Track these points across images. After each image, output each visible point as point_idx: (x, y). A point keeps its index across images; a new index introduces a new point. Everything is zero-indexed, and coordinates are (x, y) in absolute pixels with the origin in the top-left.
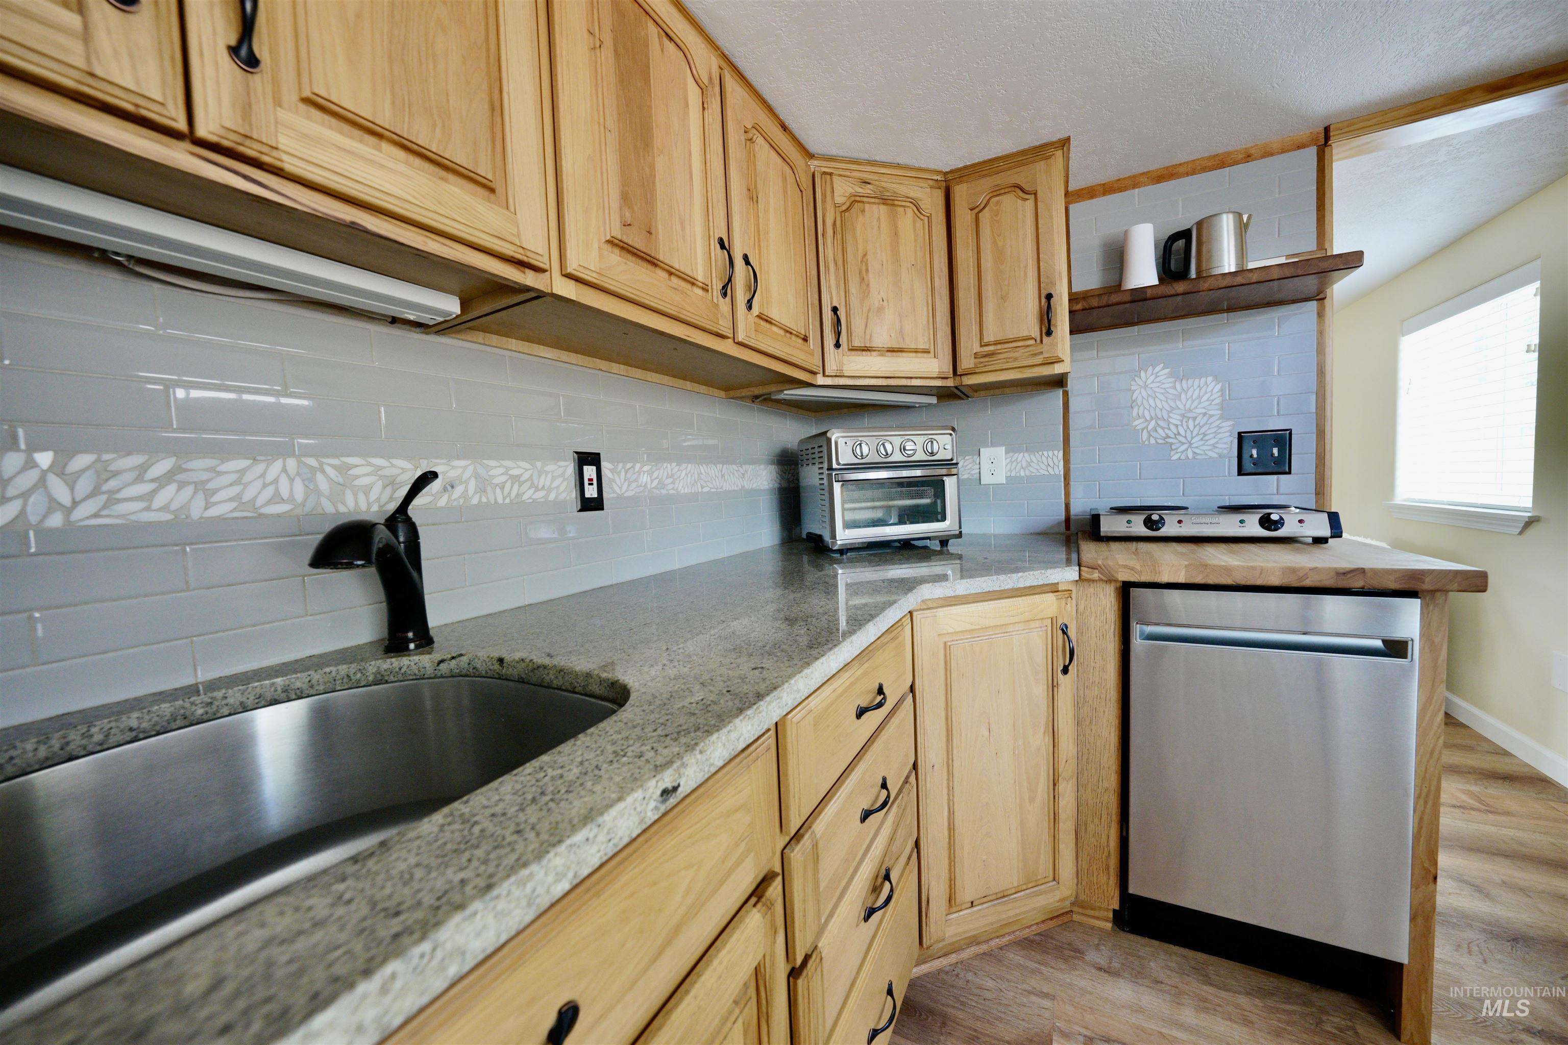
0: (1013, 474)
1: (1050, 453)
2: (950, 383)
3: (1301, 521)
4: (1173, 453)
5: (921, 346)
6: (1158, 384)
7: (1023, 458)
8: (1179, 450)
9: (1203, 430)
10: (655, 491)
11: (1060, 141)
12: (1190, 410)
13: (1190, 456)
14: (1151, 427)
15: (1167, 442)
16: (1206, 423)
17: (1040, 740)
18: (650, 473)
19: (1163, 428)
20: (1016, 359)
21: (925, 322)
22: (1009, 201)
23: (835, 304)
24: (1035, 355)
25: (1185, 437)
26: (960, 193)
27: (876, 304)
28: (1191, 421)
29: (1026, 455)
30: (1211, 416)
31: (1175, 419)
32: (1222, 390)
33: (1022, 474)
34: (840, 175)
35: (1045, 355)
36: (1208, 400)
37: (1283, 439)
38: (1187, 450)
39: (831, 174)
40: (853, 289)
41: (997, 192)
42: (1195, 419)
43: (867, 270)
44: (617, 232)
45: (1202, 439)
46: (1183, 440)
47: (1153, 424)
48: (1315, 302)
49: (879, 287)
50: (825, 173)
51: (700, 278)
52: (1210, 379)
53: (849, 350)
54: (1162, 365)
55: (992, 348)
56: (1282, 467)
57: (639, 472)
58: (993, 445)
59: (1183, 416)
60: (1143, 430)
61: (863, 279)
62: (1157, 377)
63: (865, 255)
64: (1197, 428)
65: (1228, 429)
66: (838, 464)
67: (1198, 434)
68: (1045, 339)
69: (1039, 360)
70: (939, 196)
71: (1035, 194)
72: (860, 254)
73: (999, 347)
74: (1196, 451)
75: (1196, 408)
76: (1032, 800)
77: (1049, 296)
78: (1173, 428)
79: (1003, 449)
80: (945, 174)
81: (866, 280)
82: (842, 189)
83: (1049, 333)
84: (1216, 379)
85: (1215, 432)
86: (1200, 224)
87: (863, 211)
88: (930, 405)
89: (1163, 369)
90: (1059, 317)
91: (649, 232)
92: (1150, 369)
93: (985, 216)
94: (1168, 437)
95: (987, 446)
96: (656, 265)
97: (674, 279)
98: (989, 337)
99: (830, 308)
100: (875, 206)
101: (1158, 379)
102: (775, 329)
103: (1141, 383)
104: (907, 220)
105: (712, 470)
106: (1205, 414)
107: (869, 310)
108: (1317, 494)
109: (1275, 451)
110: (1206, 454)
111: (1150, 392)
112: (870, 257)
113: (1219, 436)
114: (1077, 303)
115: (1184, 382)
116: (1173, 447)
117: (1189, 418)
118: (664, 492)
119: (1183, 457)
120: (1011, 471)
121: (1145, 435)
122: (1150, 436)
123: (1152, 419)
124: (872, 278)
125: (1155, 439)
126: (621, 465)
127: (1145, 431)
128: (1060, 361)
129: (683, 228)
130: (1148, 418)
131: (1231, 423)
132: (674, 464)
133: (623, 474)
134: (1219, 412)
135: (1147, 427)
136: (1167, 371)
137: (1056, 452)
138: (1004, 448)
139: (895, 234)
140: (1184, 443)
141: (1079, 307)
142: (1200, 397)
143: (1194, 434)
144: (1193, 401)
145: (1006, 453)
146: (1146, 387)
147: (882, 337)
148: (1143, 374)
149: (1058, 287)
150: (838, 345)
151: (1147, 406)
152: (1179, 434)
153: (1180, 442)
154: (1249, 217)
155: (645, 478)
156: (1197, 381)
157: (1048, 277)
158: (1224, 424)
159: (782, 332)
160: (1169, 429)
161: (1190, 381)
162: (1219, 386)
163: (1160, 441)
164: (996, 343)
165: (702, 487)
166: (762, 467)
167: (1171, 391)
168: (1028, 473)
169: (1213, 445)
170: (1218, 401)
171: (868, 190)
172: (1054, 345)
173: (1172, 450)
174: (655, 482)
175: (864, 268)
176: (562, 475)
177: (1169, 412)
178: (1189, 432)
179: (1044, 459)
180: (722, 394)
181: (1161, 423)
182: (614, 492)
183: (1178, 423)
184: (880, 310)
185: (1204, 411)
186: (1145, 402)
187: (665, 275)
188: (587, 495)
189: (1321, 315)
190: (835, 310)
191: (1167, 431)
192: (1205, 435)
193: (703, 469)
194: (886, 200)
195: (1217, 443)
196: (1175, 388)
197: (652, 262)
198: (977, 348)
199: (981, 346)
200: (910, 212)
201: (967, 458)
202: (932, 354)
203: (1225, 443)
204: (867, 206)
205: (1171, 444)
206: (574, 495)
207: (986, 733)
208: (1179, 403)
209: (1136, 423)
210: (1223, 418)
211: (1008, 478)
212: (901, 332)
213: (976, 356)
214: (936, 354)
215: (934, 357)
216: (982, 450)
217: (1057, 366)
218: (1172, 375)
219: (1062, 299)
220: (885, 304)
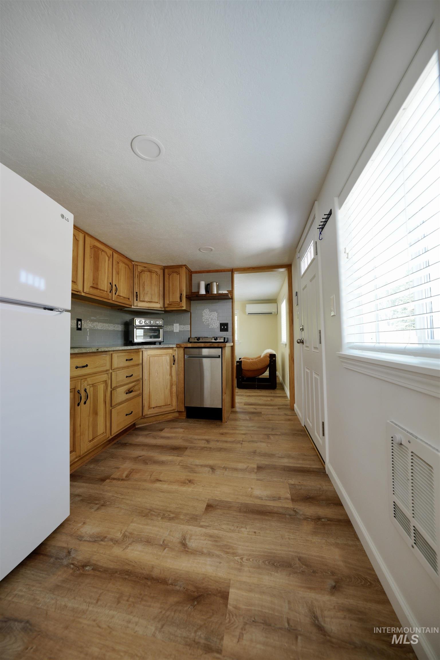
0: (180, 330)
1: (188, 326)
2: (163, 309)
3: (220, 339)
5: (156, 301)
6: (207, 313)
7: (182, 326)
9: (214, 322)
10: (93, 328)
11: (184, 265)
12: (212, 318)
17: (168, 377)
18: (92, 324)
20: (175, 306)
21: (157, 296)
22: (175, 274)
23: (137, 291)
24: (179, 305)
26: (166, 271)
27: (146, 292)
30: (216, 320)
31: (210, 320)
32: (217, 315)
33: (182, 330)
34: (140, 266)
35: (180, 305)
37: (227, 324)
38: (212, 326)
39: (137, 265)
40: (141, 289)
41: (173, 272)
42: (213, 320)
43: (144, 285)
44: (92, 285)
45: (214, 324)
47: (206, 320)
49: (147, 288)
50: (136, 265)
51: (106, 290)
52: (216, 312)
53: (140, 301)
54: (208, 309)
55: (171, 303)
56: (226, 330)
57: (89, 324)
58: (176, 323)
59: (211, 319)
62: (207, 311)
65: (219, 322)
66: (136, 325)
68: (181, 302)
69: (179, 306)
70: (162, 271)
71: (180, 274)
72: (143, 281)
76: (167, 388)
77: (181, 294)
80: (164, 266)
81: (144, 287)
82: (140, 269)
83: (181, 301)
86: (211, 283)
87: (144, 273)
88: (163, 313)
90: (183, 298)
91: (97, 284)
92: (206, 309)
93: (171, 276)
94: (209, 323)
95: (175, 323)
96: (98, 289)
97: (101, 291)
98: (171, 301)
99: (135, 292)
100: (147, 272)
102: (121, 297)
103: (204, 312)
104: (154, 275)
105: (107, 325)
106: (215, 319)
107: (144, 293)
108: (232, 335)
109: (226, 327)
110: (215, 327)
112: (145, 282)
113: (217, 323)
118: (94, 328)
119: (211, 328)
121: (205, 322)
124: (146, 287)
126: (86, 322)
128: (183, 307)
129: (103, 282)
132: (97, 323)
133: (86, 324)
139: (151, 278)
142: (214, 316)
145: (179, 325)
147: (147, 299)
148: (204, 310)
149: (183, 293)
150: (137, 300)
153: (211, 324)
154: (218, 283)
155: (90, 325)
157: (181, 290)
159: (123, 298)
161: (212, 312)
162: (217, 314)
163: (207, 324)
164: (172, 302)
165: (104, 328)
166: (120, 325)
169: (216, 325)
170: (217, 317)
171: (146, 269)
172: (182, 304)
173: (209, 326)
174: (93, 326)
176: (74, 323)
179: (186, 327)
180: (110, 308)
181: (208, 320)
182: (84, 327)
186: (205, 316)
187: (99, 290)
188: (79, 327)
189: (232, 302)
190: (137, 293)
193: (104, 324)
194: (150, 271)
196: (210, 313)
197: (97, 289)
198: (168, 303)
200: (155, 274)
201: (171, 326)
202: (159, 303)
203: (218, 325)
204: (145, 272)
206: (76, 327)
207: (157, 374)
208: (210, 317)
209: (203, 320)
210: (218, 320)
211: (179, 331)
212: (152, 298)
213: (168, 304)
214: (160, 303)
215: (159, 304)
216: (174, 324)
217: (183, 308)
218: (209, 311)
219: (184, 295)
220: (148, 292)
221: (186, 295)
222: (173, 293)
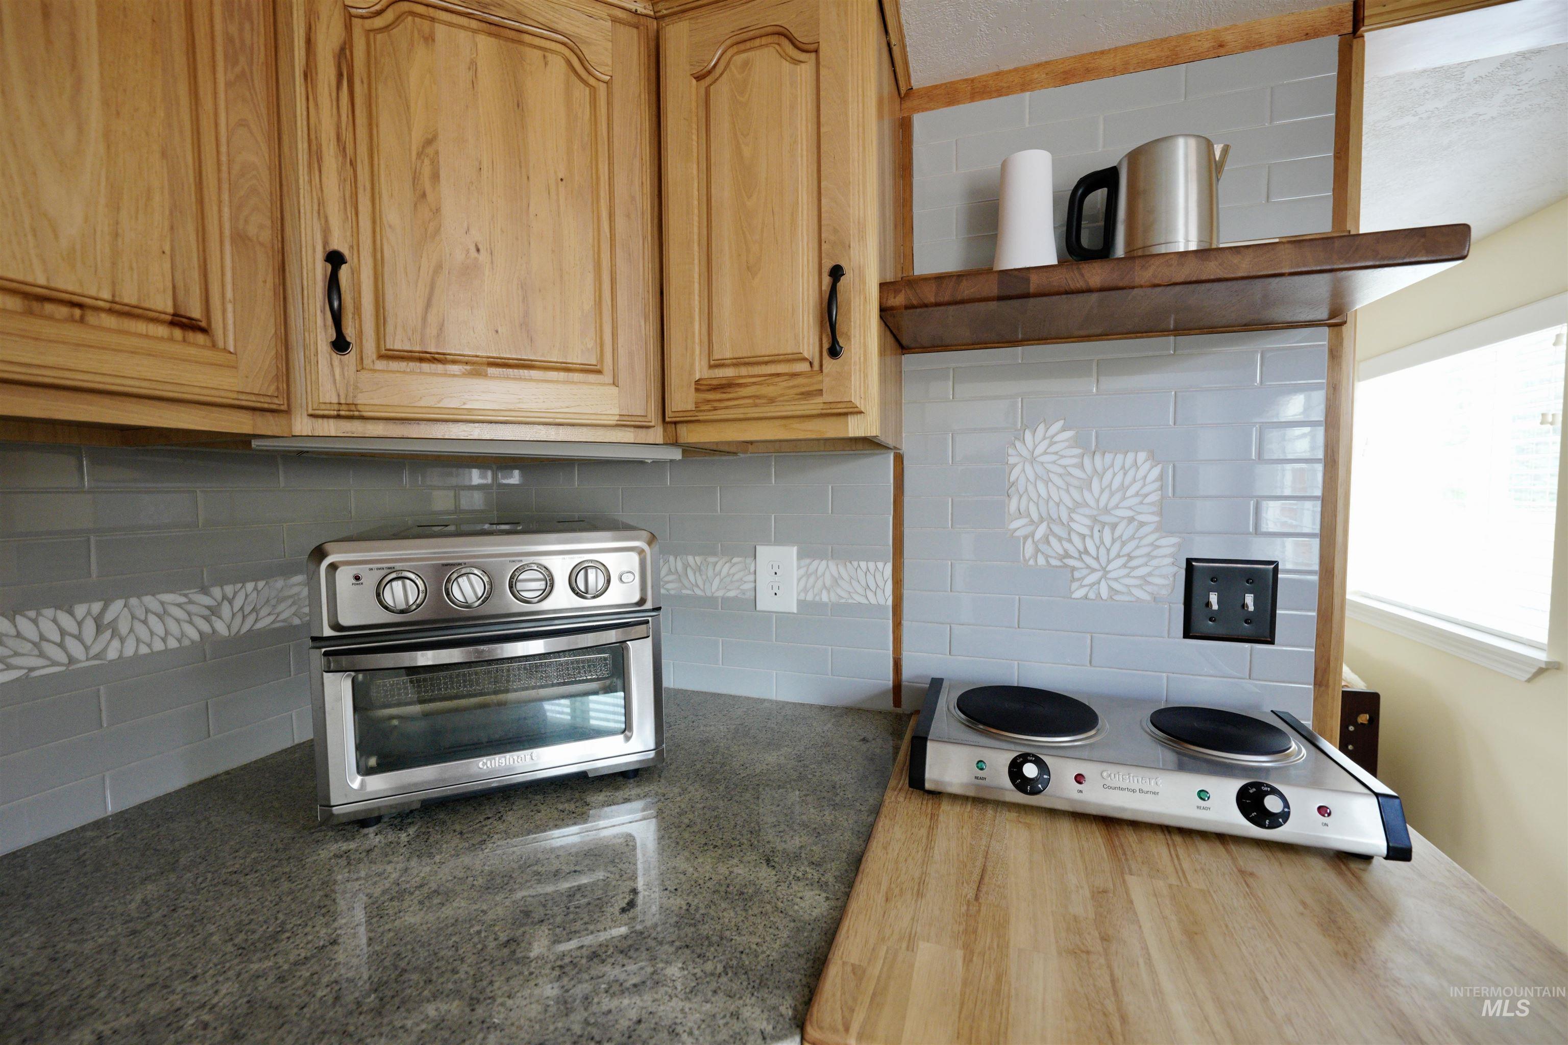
0: (810, 597)
1: (871, 565)
2: (660, 434)
3: (1322, 811)
4: (1075, 585)
5: (576, 357)
6: (1054, 457)
7: (827, 568)
8: (1087, 581)
9: (1126, 550)
12: (1106, 511)
13: (1104, 593)
14: (1039, 535)
15: (1066, 566)
16: (1132, 538)
19: (1060, 539)
20: (772, 401)
21: (588, 304)
22: (766, 64)
23: (336, 245)
24: (807, 395)
25: (1097, 559)
26: (677, 43)
27: (459, 256)
28: (1107, 531)
29: (832, 565)
30: (1142, 524)
31: (1081, 524)
32: (1161, 477)
33: (825, 598)
35: (827, 397)
36: (1137, 494)
37: (1262, 579)
38: (1099, 582)
40: (395, 217)
41: (748, 42)
42: (1114, 526)
43: (435, 177)
45: (1124, 566)
46: (1094, 564)
47: (1041, 530)
48: (1326, 329)
49: (468, 217)
52: (1142, 456)
53: (381, 357)
54: (1060, 424)
55: (729, 372)
56: (1259, 629)
58: (779, 542)
59: (1095, 519)
60: (1026, 538)
61: (424, 195)
62: (1052, 444)
63: (430, 142)
64: (1117, 545)
65: (1171, 550)
66: (335, 626)
67: (1118, 556)
68: (828, 362)
69: (814, 405)
70: (629, 37)
71: (816, 52)
72: (417, 137)
73: (744, 371)
74: (1116, 586)
75: (1117, 507)
77: (837, 272)
78: (1076, 539)
79: (793, 551)
81: (430, 197)
83: (834, 351)
84: (1152, 455)
85: (1148, 555)
86: (1134, 157)
87: (429, 39)
88: (672, 461)
89: (1063, 429)
90: (856, 317)
92: (1041, 428)
93: (724, 92)
94: (1067, 555)
95: (767, 543)
98: (724, 351)
99: (320, 256)
101: (1054, 448)
103: (1025, 453)
104: (547, 78)
106: (1131, 520)
107: (439, 268)
108: (1317, 684)
109: (1249, 599)
110: (1130, 593)
111: (1039, 469)
112: (443, 147)
113: (1155, 562)
114: (897, 292)
115: (1098, 458)
116: (1077, 575)
117: (1104, 524)
119: (1092, 595)
120: (805, 590)
121: (1029, 549)
122: (1037, 550)
123: (1042, 520)
124: (448, 196)
125: (1047, 557)
127: (1030, 541)
128: (860, 410)
130: (1035, 516)
131: (1174, 540)
134: (1156, 519)
135: (1033, 535)
136: (1068, 434)
137: (880, 565)
138: (795, 549)
139: (517, 105)
140: (1094, 570)
141: (898, 300)
142: (1123, 488)
143: (1113, 554)
144: (1112, 494)
145: (800, 556)
146: (1033, 460)
147: (466, 335)
148: (1028, 435)
149: (854, 252)
150: (340, 345)
151: (1034, 496)
152: (1086, 552)
153: (1088, 567)
154: (1226, 150)
156: (1120, 458)
157: (835, 231)
158: (1163, 542)
160: (1070, 541)
161: (1108, 457)
162: (1156, 472)
163: (1054, 562)
164: (738, 363)
167: (1076, 472)
168: (834, 598)
169: (1142, 577)
170: (1154, 498)
172: (843, 378)
173: (1073, 579)
175: (426, 170)
177: (1071, 510)
178: (1103, 551)
179: (861, 574)
181: (1057, 529)
183: (1085, 531)
184: (469, 271)
185: (1130, 513)
186: (1031, 488)
189: (1335, 354)
190: (335, 259)
191: (1067, 545)
192: (1130, 557)
195: (1150, 574)
196: (1081, 466)
198: (701, 371)
199: (711, 367)
200: (557, 63)
201: (735, 560)
202: (607, 378)
203: (1164, 577)
205: (1073, 569)
208: (1087, 495)
209: (1014, 525)
210: (1163, 529)
211: (801, 603)
212: (525, 325)
213: (699, 386)
214: (623, 376)
215: (615, 384)
216: (760, 549)
217: (852, 421)
218: (1077, 442)
219: (863, 281)
220: (484, 257)
221: (883, 286)
222: (750, 269)
